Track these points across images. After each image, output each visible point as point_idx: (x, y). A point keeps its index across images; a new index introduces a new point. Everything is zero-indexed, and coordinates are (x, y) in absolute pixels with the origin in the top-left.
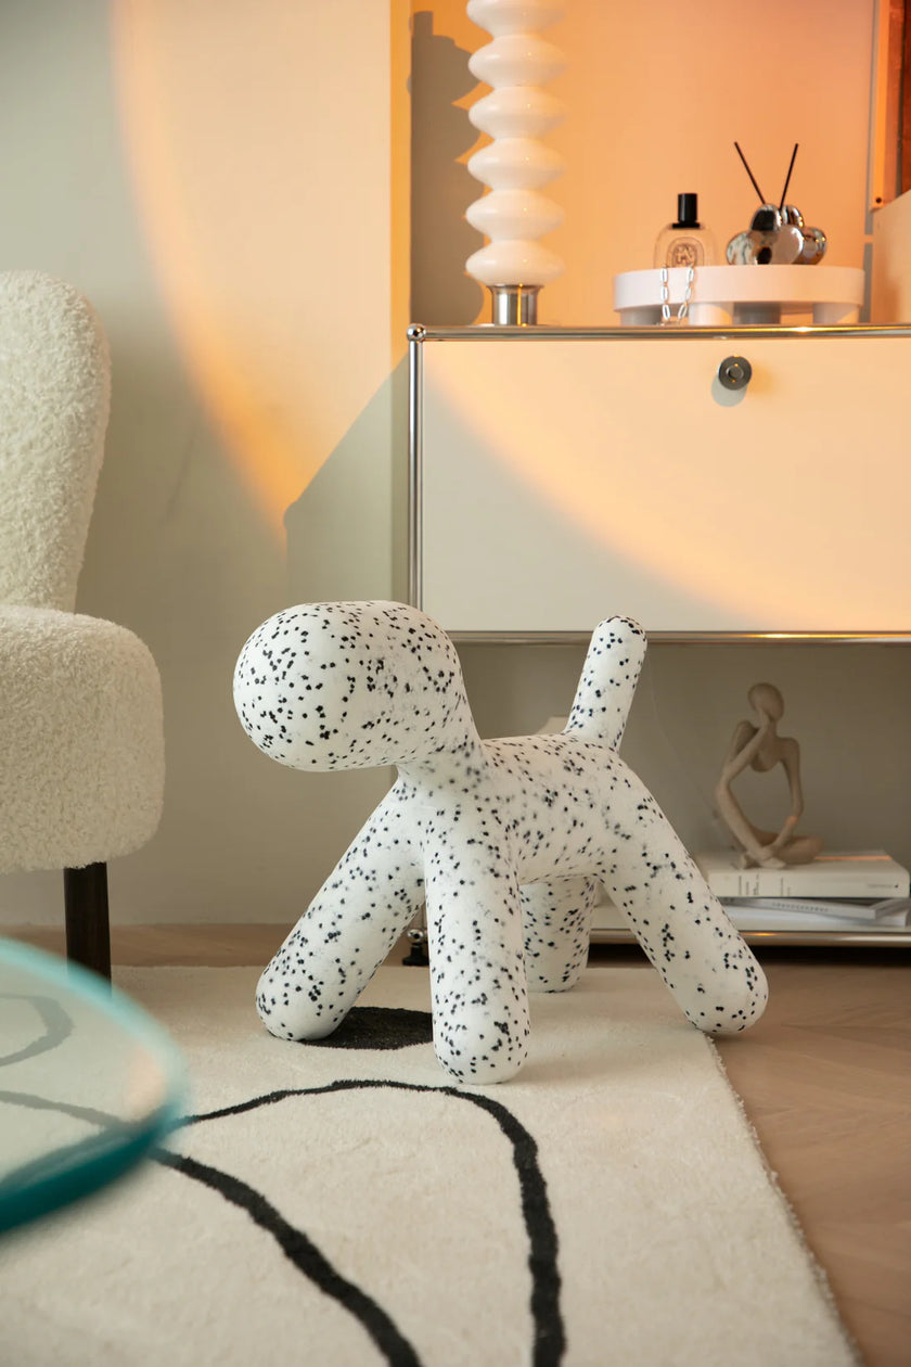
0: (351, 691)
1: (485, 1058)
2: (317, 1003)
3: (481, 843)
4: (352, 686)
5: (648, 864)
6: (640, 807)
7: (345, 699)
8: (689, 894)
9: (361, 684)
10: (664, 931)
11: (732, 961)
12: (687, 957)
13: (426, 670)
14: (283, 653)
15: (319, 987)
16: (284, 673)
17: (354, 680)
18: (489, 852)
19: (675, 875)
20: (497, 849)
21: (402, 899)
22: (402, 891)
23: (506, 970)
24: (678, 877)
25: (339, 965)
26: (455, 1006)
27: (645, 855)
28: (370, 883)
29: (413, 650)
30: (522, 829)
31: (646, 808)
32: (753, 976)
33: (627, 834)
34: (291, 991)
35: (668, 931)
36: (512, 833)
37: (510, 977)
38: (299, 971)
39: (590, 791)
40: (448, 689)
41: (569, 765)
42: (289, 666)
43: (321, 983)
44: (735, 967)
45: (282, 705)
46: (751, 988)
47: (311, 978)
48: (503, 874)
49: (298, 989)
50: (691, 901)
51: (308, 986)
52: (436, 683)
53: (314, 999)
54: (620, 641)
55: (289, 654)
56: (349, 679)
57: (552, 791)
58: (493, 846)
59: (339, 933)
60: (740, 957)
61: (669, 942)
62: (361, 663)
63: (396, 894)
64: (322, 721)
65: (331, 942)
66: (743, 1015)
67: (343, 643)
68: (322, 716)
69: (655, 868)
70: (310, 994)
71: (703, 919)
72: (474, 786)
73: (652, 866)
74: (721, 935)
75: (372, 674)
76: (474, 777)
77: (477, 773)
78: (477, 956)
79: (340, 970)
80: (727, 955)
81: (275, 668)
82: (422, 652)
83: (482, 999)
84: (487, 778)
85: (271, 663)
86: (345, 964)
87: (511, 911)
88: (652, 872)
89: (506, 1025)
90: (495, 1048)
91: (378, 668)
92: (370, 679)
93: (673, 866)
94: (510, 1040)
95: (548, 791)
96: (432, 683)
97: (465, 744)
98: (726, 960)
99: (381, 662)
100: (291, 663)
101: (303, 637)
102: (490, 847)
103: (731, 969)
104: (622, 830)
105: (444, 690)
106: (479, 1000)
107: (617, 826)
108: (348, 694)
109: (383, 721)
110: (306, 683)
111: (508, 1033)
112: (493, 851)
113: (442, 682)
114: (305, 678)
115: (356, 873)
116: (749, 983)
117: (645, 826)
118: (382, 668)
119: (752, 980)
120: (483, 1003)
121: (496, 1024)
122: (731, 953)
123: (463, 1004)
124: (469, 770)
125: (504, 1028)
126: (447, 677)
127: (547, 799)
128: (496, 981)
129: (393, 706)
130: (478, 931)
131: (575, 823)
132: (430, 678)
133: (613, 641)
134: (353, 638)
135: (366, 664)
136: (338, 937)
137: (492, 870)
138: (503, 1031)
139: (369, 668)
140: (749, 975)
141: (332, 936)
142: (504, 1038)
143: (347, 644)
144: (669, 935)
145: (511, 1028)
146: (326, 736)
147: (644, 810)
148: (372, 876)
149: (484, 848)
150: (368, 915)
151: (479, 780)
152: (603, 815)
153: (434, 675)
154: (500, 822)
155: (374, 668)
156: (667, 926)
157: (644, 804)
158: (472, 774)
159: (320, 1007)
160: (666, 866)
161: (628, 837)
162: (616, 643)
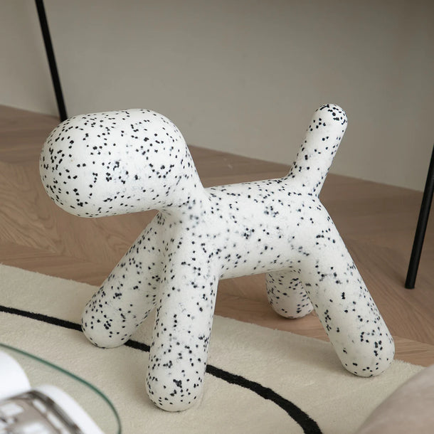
0: (95, 182)
1: (166, 399)
2: (109, 330)
3: (189, 265)
4: (96, 179)
5: (319, 273)
6: (318, 237)
7: (91, 186)
8: (344, 293)
9: (102, 177)
10: (326, 313)
11: (365, 337)
12: (338, 331)
13: (151, 165)
14: (58, 153)
15: (110, 322)
16: (57, 166)
17: (97, 175)
18: (193, 271)
19: (335, 280)
20: (199, 269)
21: (157, 280)
22: (157, 276)
23: (188, 348)
24: (337, 282)
25: (121, 312)
26: (155, 365)
27: (317, 267)
28: (138, 269)
29: (144, 153)
30: (223, 254)
31: (323, 237)
32: (379, 346)
33: (307, 252)
34: (95, 321)
35: (328, 314)
36: (215, 257)
37: (190, 352)
38: (99, 311)
39: (280, 228)
40: (167, 176)
41: (269, 210)
42: (60, 162)
43: (111, 320)
44: (367, 341)
45: (56, 184)
46: (376, 355)
47: (105, 316)
48: (200, 286)
49: (99, 321)
50: (344, 298)
51: (104, 321)
52: (158, 173)
53: (107, 328)
54: (324, 125)
55: (61, 154)
56: (94, 174)
57: (250, 229)
58: (197, 268)
59: (121, 295)
60: (373, 334)
61: (328, 320)
62: (103, 164)
63: (153, 278)
64: (78, 197)
65: (117, 298)
66: (370, 369)
67: (93, 151)
68: (77, 194)
69: (323, 276)
70: (105, 325)
71: (350, 310)
72: (194, 227)
73: (321, 274)
74: (361, 320)
75: (110, 171)
76: (194, 221)
77: (197, 218)
78: (172, 337)
79: (122, 315)
80: (363, 333)
81: (53, 161)
82: (151, 154)
83: (169, 364)
84: (204, 221)
85: (52, 158)
86: (125, 312)
87: (201, 309)
88: (321, 277)
89: (180, 381)
90: (172, 395)
91: (115, 167)
92: (108, 174)
93: (335, 275)
94: (182, 391)
95: (247, 229)
96: (155, 173)
97: (188, 202)
98: (362, 337)
99: (118, 163)
100: (61, 160)
101: (70, 145)
102: (195, 268)
103: (364, 342)
104: (303, 250)
105: (164, 177)
106: (167, 365)
107: (301, 248)
108: (92, 183)
109: (119, 197)
110: (68, 174)
111: (181, 387)
112: (197, 270)
113: (163, 172)
114: (68, 171)
115: (132, 261)
116: (375, 352)
117: (320, 249)
118: (118, 166)
119: (378, 350)
120: (169, 367)
121: (174, 381)
122: (366, 332)
123: (159, 365)
124: (191, 216)
125: (179, 383)
126: (167, 168)
127: (245, 235)
128: (180, 354)
129: (126, 189)
130: (176, 321)
131: (266, 248)
132: (153, 171)
133: (320, 124)
134: (101, 147)
135: (106, 165)
136: (120, 297)
137: (193, 283)
138: (178, 385)
139: (108, 168)
140: (376, 347)
141: (117, 295)
142: (178, 389)
143: (96, 152)
144: (328, 316)
145: (184, 384)
146: (81, 204)
147: (321, 238)
148: (139, 266)
149: (191, 268)
150: (137, 287)
151: (197, 223)
152: (289, 242)
153: (157, 168)
154: (205, 252)
155: (112, 167)
156: (327, 311)
157: (321, 234)
158: (193, 218)
159: (111, 333)
160: (330, 275)
161: (308, 255)
162: (322, 125)
